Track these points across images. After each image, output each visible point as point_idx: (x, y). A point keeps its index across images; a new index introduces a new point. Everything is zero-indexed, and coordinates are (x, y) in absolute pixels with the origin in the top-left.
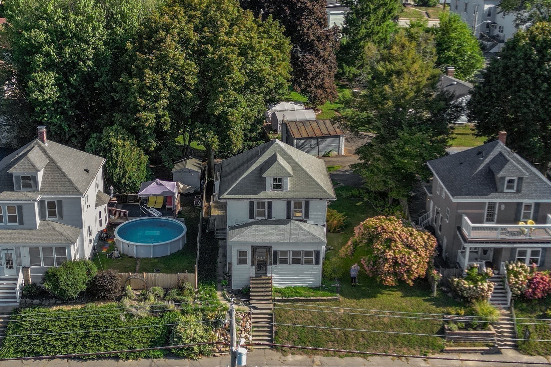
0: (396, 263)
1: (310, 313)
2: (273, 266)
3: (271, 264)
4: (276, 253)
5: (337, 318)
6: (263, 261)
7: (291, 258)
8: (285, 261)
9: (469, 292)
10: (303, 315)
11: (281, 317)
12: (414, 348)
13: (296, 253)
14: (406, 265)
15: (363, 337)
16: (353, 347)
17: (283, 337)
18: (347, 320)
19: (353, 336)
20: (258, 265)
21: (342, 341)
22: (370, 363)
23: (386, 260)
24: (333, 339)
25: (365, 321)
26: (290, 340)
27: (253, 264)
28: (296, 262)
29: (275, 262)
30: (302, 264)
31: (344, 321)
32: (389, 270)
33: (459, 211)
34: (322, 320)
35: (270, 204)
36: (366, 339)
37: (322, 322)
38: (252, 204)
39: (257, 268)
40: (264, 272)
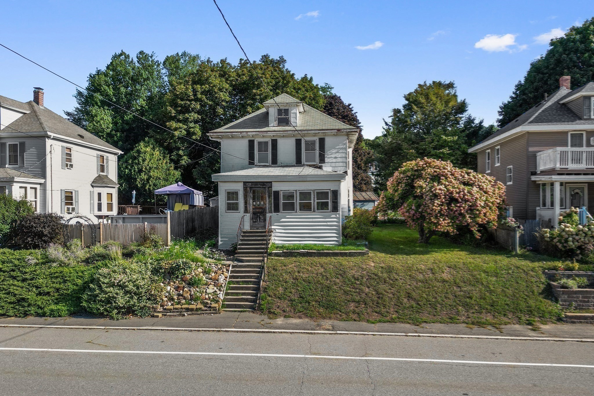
0: (452, 200)
1: (322, 266)
2: (274, 214)
3: (270, 212)
4: (277, 193)
5: (365, 272)
6: (261, 208)
7: (298, 201)
8: (290, 207)
9: (577, 238)
10: (310, 269)
11: (275, 270)
12: (505, 315)
13: (305, 195)
14: (466, 201)
15: (409, 296)
16: (392, 310)
17: (275, 295)
18: (380, 274)
19: (391, 295)
20: (254, 213)
21: (373, 301)
22: (425, 330)
23: (436, 196)
24: (358, 298)
25: (410, 276)
26: (285, 299)
27: (246, 211)
28: (306, 207)
29: (277, 210)
30: (314, 211)
31: (376, 275)
32: (441, 210)
33: (531, 149)
34: (341, 275)
35: (274, 143)
36: (414, 300)
37: (339, 277)
38: (251, 143)
39: (252, 219)
40: (263, 224)
